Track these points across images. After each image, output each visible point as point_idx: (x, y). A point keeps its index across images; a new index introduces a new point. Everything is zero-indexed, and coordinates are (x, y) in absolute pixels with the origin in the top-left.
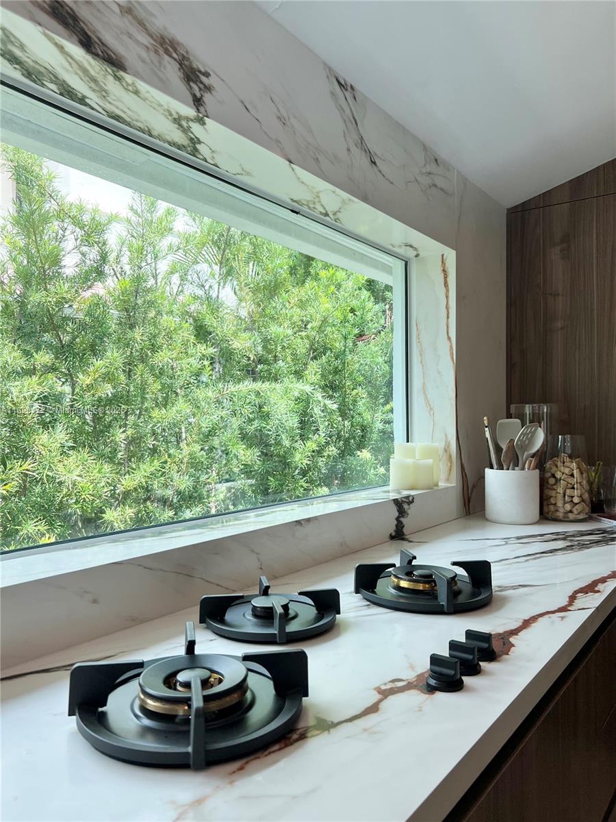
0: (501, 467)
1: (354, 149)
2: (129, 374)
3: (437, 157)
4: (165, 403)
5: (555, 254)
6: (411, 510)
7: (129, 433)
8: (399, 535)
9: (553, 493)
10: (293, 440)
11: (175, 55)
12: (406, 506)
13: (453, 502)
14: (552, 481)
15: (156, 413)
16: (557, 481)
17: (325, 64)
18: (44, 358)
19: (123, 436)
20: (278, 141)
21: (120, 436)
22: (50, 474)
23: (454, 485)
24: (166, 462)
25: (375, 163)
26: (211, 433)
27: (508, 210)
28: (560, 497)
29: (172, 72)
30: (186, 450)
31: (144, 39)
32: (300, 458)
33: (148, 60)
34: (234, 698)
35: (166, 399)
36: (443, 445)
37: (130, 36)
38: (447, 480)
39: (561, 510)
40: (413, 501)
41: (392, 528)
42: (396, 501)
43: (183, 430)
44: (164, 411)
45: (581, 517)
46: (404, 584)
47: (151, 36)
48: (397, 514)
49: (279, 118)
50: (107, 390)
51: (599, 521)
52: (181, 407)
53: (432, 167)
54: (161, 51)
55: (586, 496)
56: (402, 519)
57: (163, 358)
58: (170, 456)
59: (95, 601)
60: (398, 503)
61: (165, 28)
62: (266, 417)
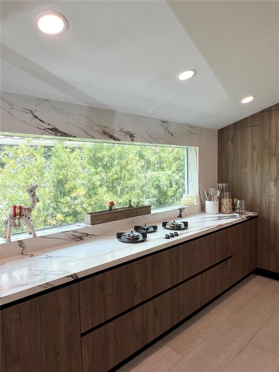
0: (209, 201)
1: (167, 134)
2: (121, 172)
3: (192, 126)
4: (130, 179)
5: (230, 142)
6: (184, 211)
7: (121, 187)
8: (180, 216)
9: (222, 207)
10: (167, 187)
11: (128, 134)
12: (182, 210)
13: (198, 208)
14: (222, 204)
15: (128, 182)
16: (223, 204)
17: (159, 120)
18: (100, 169)
19: (120, 188)
20: (149, 140)
21: (119, 188)
22: (103, 199)
23: (198, 204)
24: (131, 195)
25: (173, 135)
26: (143, 186)
27: (218, 130)
28: (224, 208)
29: (128, 137)
30: (136, 191)
31: (123, 134)
32: (170, 193)
33: (124, 137)
34: (137, 237)
35: (131, 178)
36: (196, 195)
37: (121, 135)
38: (196, 203)
39: (224, 211)
40: (184, 209)
41: (178, 215)
42: (179, 209)
43: (136, 186)
44: (130, 181)
45: (229, 212)
46: (171, 225)
47: (125, 133)
48: (180, 212)
49: (149, 136)
50: (116, 176)
51: (234, 213)
52: (134, 180)
53: (191, 129)
54: (126, 135)
55: (230, 207)
56: (181, 213)
57: (129, 167)
58: (132, 193)
59: (118, 226)
60: (180, 210)
61: (127, 130)
62: (159, 181)
